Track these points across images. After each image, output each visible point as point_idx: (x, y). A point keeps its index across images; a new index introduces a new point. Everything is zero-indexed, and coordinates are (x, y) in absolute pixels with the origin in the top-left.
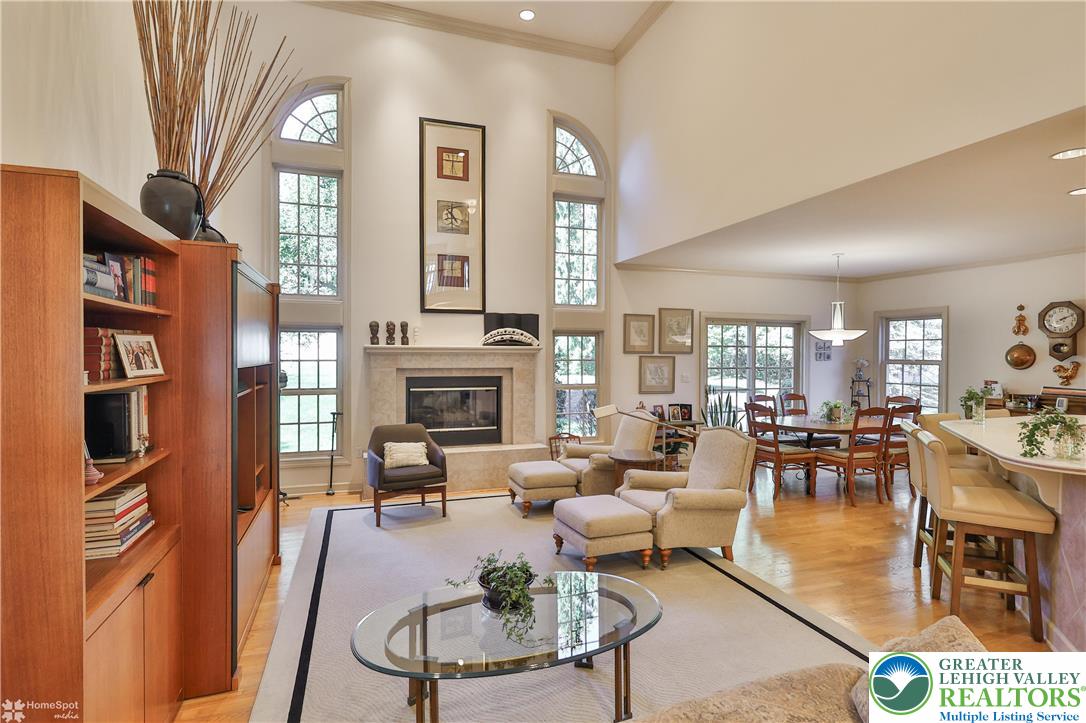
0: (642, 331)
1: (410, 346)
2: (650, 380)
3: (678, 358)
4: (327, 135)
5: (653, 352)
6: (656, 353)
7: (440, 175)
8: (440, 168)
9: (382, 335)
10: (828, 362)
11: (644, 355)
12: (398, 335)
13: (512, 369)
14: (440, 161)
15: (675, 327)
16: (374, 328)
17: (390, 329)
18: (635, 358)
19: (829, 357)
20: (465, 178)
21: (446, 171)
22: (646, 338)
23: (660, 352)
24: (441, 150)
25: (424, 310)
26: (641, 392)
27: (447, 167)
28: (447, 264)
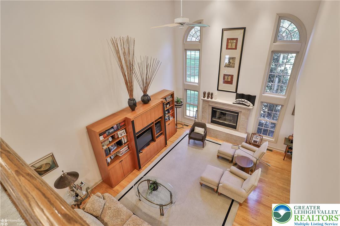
1: (213, 100)
4: (197, 38)
7: (227, 48)
8: (227, 45)
9: (206, 95)
12: (210, 96)
13: (241, 112)
14: (228, 43)
16: (204, 93)
17: (209, 94)
20: (236, 49)
21: (229, 47)
24: (228, 39)
25: (218, 90)
27: (230, 45)
28: (226, 77)
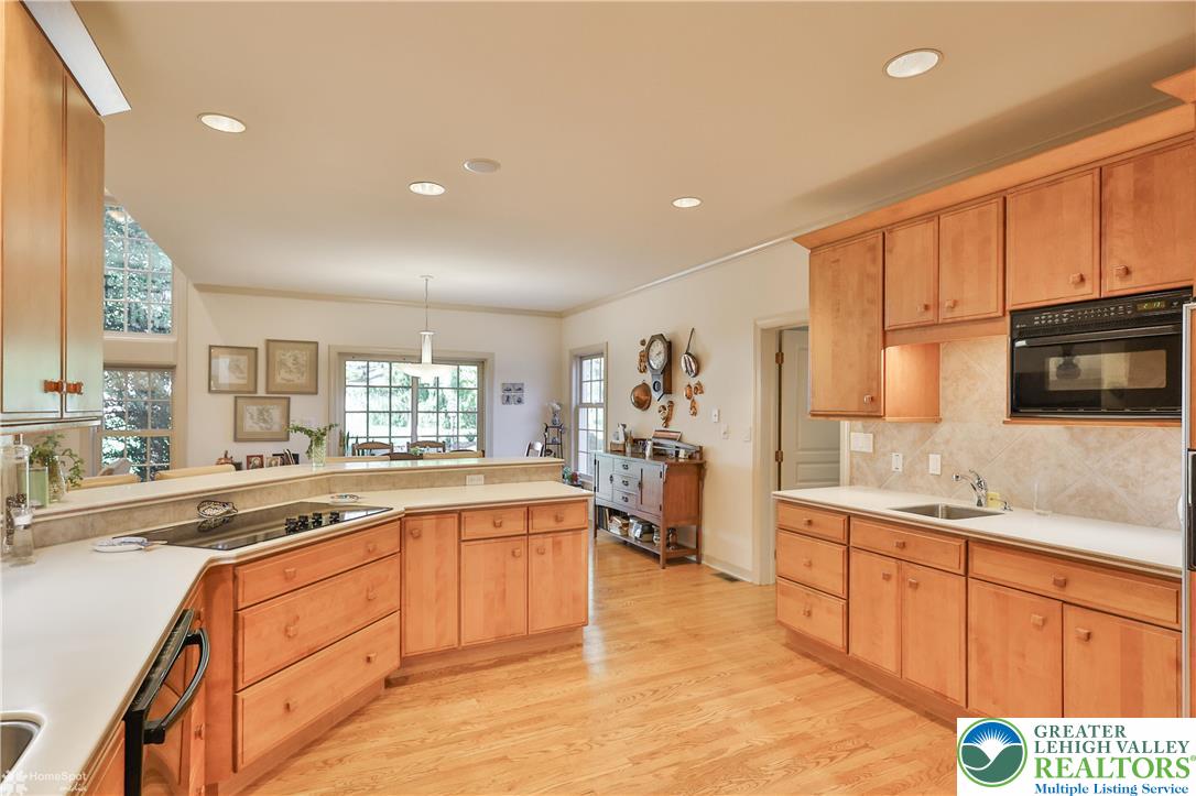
0: (238, 367)
2: (250, 425)
3: (294, 398)
5: (256, 392)
6: (261, 392)
10: (519, 406)
11: (243, 395)
15: (290, 363)
18: (230, 399)
19: (519, 401)
22: (246, 375)
23: (268, 393)
26: (236, 439)
